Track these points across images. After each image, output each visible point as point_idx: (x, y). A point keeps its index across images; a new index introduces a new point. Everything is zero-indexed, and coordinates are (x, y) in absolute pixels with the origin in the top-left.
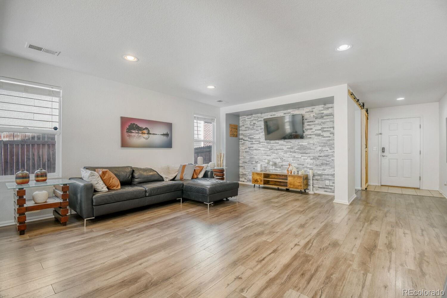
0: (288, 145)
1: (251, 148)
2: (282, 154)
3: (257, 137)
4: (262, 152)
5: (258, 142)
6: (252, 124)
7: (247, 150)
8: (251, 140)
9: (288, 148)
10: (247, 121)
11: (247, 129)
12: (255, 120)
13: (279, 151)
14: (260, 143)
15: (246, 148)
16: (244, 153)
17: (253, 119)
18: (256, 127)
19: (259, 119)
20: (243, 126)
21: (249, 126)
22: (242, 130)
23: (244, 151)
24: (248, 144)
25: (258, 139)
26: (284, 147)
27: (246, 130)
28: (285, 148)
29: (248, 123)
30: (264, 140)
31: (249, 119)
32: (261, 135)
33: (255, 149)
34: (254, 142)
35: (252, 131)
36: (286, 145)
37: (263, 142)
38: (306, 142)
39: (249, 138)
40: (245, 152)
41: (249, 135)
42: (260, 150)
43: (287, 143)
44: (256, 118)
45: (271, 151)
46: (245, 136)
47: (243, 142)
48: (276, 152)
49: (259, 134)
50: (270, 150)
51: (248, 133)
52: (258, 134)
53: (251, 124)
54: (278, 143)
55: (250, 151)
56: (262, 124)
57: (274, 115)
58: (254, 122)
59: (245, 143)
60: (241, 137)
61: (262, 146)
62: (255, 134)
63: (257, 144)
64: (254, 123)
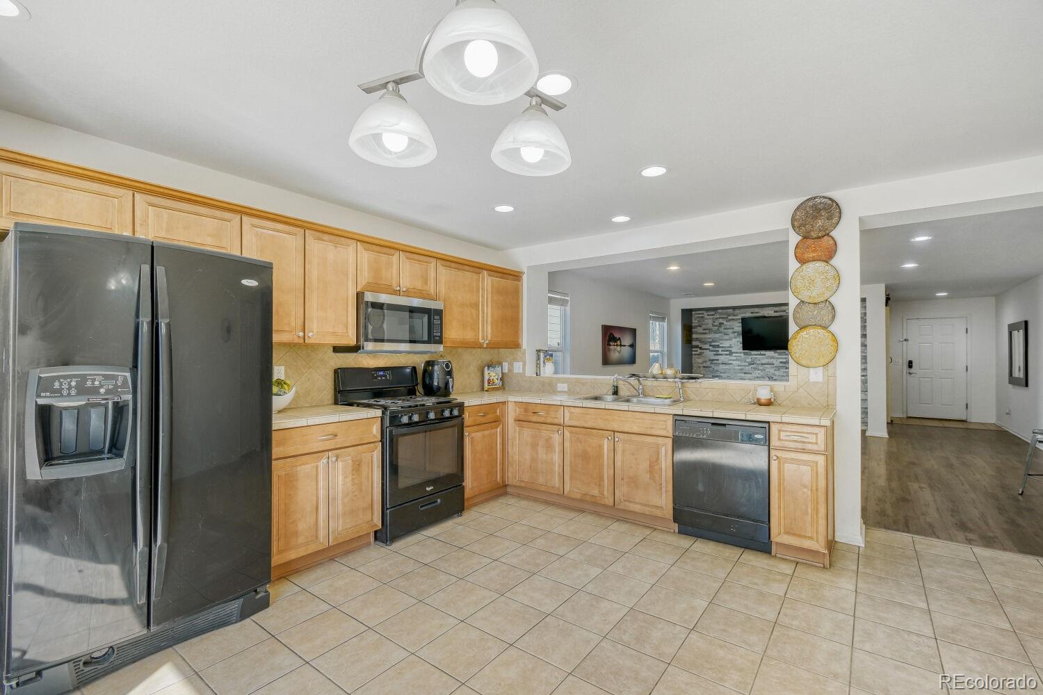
0: (782, 358)
1: (715, 362)
2: (772, 371)
3: (726, 344)
4: (737, 367)
5: (728, 353)
6: (717, 323)
7: (708, 364)
8: (714, 349)
9: (781, 362)
10: (707, 319)
11: (707, 331)
12: (723, 318)
13: (765, 366)
14: (731, 353)
15: (706, 362)
16: (702, 368)
17: (718, 316)
18: (725, 329)
19: (729, 318)
20: (700, 326)
21: (710, 326)
22: (697, 333)
23: (700, 365)
24: (710, 355)
25: (728, 347)
26: (774, 361)
27: (705, 333)
28: (777, 363)
29: (710, 322)
30: (739, 349)
31: (711, 317)
32: (736, 343)
33: (723, 364)
34: (721, 352)
35: (717, 336)
36: (777, 358)
37: (737, 353)
39: (710, 346)
40: (704, 367)
41: (710, 340)
42: (731, 364)
43: (780, 354)
44: (725, 316)
45: (752, 366)
46: (705, 343)
47: (699, 351)
48: (762, 368)
49: (730, 339)
50: (750, 364)
51: (710, 338)
52: (727, 340)
53: (714, 324)
54: (765, 355)
55: (713, 366)
56: (738, 327)
57: (757, 313)
58: (721, 321)
59: (703, 353)
60: (694, 343)
61: (735, 358)
62: (722, 340)
63: (726, 355)
64: (720, 324)
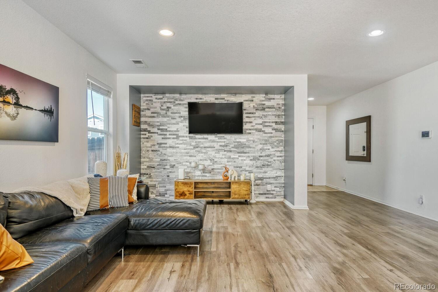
0: (222, 142)
1: (163, 145)
2: (213, 153)
3: (173, 128)
4: (183, 151)
5: (175, 136)
6: (165, 107)
7: (156, 148)
8: (162, 133)
9: (220, 146)
10: (155, 102)
11: (155, 115)
12: (170, 102)
13: (208, 149)
14: (178, 137)
15: (154, 145)
16: (150, 152)
17: (166, 100)
18: (172, 113)
19: (177, 102)
20: (148, 109)
21: (158, 110)
22: (145, 116)
23: (148, 149)
24: (157, 138)
25: (175, 131)
26: (215, 145)
27: (154, 117)
28: (217, 145)
29: (159, 105)
30: (185, 133)
31: (159, 100)
32: (183, 126)
33: (170, 147)
34: (168, 136)
35: (165, 119)
36: (218, 142)
37: (183, 137)
38: (244, 139)
39: (158, 129)
40: (152, 151)
41: (159, 124)
42: (178, 147)
43: (220, 138)
44: (172, 100)
45: (197, 149)
46: (153, 126)
47: (148, 135)
48: (205, 151)
49: (177, 123)
50: (195, 148)
51: (158, 122)
52: (174, 124)
53: (163, 108)
54: (207, 139)
55: (161, 149)
56: (185, 112)
57: (201, 99)
58: (169, 105)
59: (152, 136)
60: (143, 126)
61: (181, 142)
62: (169, 124)
63: (173, 138)
64: (168, 107)
